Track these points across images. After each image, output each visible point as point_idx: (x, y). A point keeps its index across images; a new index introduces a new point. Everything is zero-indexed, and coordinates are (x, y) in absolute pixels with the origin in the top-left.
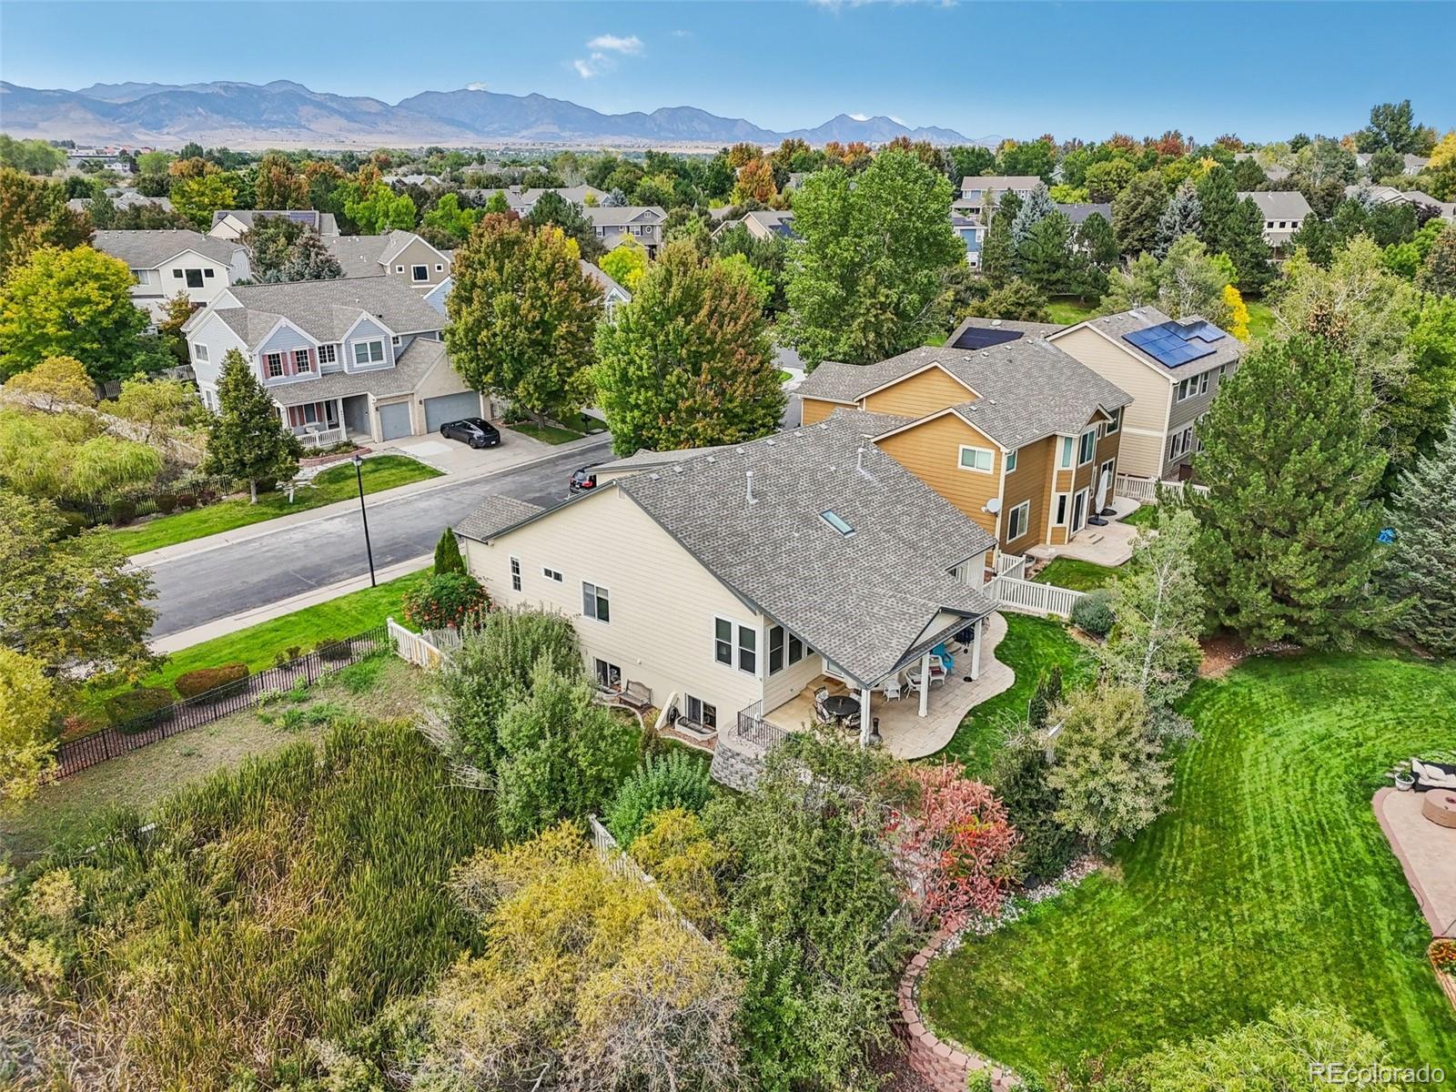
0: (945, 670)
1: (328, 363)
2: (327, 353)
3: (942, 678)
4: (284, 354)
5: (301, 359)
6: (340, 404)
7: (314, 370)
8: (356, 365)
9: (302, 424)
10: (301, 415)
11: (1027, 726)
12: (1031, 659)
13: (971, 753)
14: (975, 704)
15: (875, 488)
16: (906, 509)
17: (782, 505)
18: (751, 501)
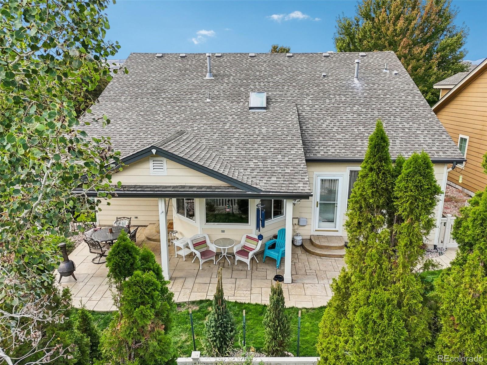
15: (352, 92)
16: (364, 110)
17: (230, 85)
18: (208, 77)
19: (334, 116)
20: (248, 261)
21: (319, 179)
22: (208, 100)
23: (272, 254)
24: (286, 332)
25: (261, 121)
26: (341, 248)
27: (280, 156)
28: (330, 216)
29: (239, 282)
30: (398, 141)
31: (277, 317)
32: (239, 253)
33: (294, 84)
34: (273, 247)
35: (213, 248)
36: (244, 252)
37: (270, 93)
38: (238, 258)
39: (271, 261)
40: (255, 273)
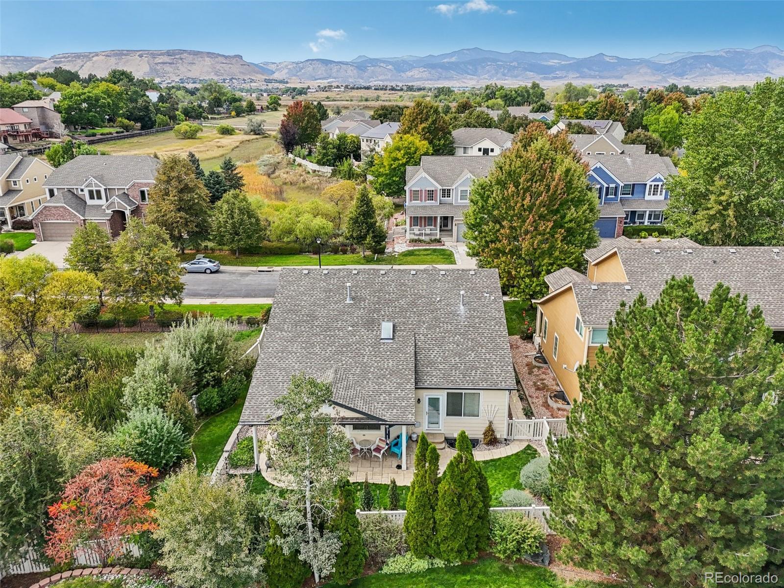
1: (446, 198)
2: (446, 193)
4: (421, 190)
5: (431, 195)
6: (439, 219)
7: (436, 201)
8: (459, 201)
9: (425, 226)
10: (425, 222)
15: (456, 320)
16: (462, 340)
17: (366, 309)
18: (348, 301)
19: (440, 346)
20: (380, 456)
21: (427, 397)
22: (350, 328)
23: (395, 450)
24: (398, 500)
25: (388, 353)
26: (441, 443)
27: (399, 391)
28: (435, 420)
29: (376, 470)
30: (479, 372)
31: (393, 493)
32: (375, 450)
33: (415, 310)
34: (396, 444)
35: (358, 447)
36: (378, 450)
37: (396, 321)
38: (374, 453)
39: (395, 455)
40: (385, 463)
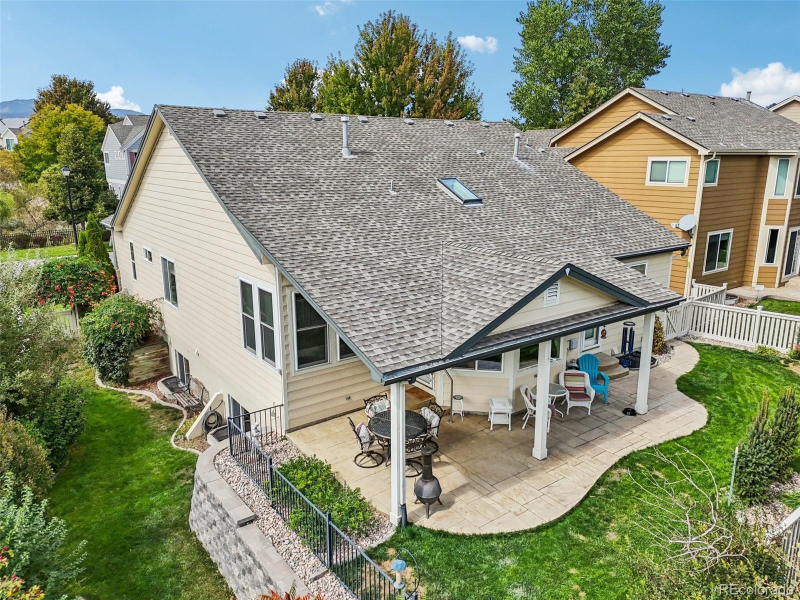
0: (592, 393)
3: (587, 404)
11: (730, 497)
12: (734, 396)
13: (612, 537)
14: (635, 448)
17: (390, 167)
18: (347, 156)
20: (589, 404)
22: (393, 193)
38: (572, 404)
